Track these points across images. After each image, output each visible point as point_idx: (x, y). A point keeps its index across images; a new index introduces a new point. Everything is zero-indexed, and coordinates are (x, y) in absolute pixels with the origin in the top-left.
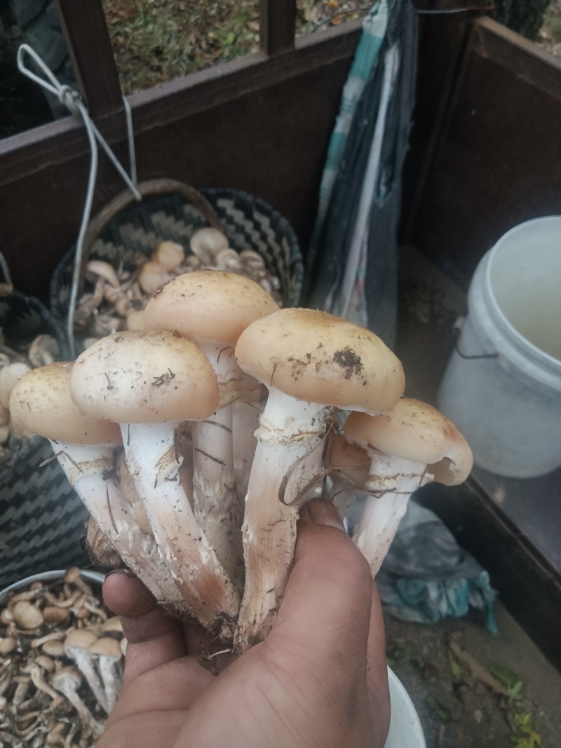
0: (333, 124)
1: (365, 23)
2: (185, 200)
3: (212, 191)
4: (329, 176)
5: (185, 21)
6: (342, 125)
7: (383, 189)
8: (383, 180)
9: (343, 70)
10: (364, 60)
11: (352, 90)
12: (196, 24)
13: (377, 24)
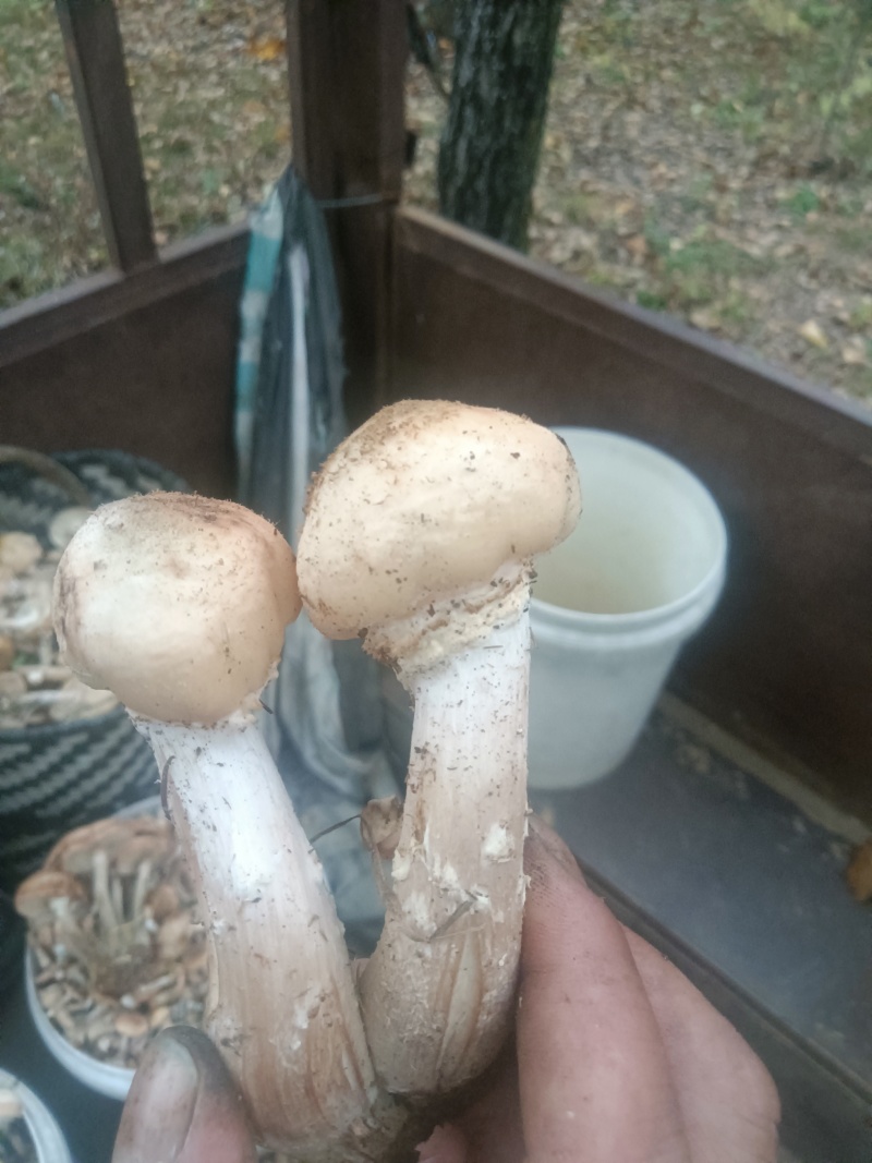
0: (234, 353)
1: (254, 223)
2: (32, 473)
3: (72, 457)
4: (244, 421)
5: (53, 240)
6: (248, 353)
7: (322, 429)
8: (320, 417)
9: (235, 282)
10: (260, 268)
11: (253, 307)
12: (70, 242)
13: (270, 223)
